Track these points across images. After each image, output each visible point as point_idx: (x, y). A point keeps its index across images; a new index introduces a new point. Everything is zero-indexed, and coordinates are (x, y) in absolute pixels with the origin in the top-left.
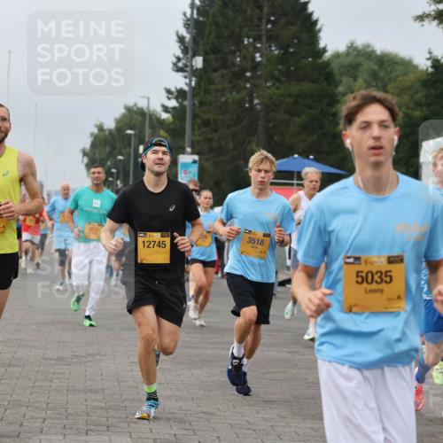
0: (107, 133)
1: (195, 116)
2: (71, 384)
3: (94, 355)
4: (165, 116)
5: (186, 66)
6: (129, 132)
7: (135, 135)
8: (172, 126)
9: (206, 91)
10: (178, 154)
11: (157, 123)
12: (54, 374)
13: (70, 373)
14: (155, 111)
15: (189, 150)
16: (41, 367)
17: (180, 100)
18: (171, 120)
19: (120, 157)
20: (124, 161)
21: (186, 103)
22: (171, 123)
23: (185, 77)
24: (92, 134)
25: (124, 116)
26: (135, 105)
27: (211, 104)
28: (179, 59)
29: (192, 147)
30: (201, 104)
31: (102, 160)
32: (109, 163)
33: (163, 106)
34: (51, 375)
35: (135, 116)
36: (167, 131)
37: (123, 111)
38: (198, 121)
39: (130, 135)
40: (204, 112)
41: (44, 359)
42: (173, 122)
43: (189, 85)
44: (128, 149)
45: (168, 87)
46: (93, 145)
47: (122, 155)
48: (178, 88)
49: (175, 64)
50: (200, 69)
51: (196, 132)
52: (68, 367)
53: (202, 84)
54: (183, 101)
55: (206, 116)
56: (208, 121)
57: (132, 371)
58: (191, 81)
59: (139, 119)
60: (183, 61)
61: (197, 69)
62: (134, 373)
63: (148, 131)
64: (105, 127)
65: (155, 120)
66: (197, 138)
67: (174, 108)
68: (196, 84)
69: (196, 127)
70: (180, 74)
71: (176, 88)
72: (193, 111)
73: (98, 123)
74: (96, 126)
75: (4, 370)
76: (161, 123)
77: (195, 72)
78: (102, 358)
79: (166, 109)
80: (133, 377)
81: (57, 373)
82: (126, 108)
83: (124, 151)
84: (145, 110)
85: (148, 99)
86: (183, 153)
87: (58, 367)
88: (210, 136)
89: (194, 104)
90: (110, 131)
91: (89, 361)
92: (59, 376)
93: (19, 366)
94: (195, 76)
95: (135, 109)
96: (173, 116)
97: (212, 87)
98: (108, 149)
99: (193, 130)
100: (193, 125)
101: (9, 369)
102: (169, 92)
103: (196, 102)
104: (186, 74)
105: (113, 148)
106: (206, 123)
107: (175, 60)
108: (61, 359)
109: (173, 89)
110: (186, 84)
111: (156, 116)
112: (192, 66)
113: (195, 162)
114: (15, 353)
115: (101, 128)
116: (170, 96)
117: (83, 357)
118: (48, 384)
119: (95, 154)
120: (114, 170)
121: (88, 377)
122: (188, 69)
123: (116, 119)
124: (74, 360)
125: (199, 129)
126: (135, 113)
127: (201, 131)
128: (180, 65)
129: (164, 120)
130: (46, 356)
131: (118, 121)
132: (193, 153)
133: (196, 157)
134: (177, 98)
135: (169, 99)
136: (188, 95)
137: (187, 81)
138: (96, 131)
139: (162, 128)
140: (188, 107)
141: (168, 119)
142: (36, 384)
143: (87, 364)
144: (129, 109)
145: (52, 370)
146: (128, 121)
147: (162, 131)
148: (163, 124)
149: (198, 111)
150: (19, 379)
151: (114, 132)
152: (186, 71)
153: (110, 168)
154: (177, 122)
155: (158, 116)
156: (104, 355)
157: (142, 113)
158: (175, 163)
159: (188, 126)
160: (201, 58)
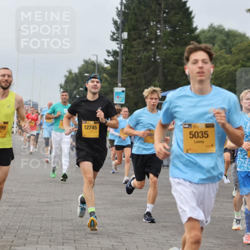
0: (74, 75)
1: (123, 66)
2: (54, 217)
3: (67, 200)
4: (106, 66)
5: (118, 37)
6: (86, 74)
8: (110, 71)
9: (130, 52)
10: (114, 87)
11: (102, 70)
14: (100, 63)
15: (120, 85)
16: (37, 207)
17: (115, 57)
18: (110, 68)
19: (81, 89)
20: (83, 91)
21: (118, 58)
22: (109, 70)
23: (118, 44)
24: (65, 76)
25: (83, 66)
26: (90, 59)
27: (132, 59)
28: (114, 34)
29: (122, 83)
30: (127, 59)
31: (71, 90)
32: (75, 92)
33: (105, 60)
34: (43, 212)
35: (90, 66)
36: (108, 74)
37: (83, 63)
38: (125, 68)
39: (87, 76)
40: (128, 63)
41: (38, 202)
42: (111, 69)
43: (120, 48)
46: (66, 82)
48: (114, 50)
49: (112, 37)
50: (126, 39)
51: (124, 75)
52: (52, 207)
53: (127, 48)
54: (116, 57)
55: (129, 66)
56: (131, 68)
58: (121, 46)
59: (92, 67)
60: (116, 35)
61: (124, 39)
64: (73, 72)
65: (101, 68)
66: (125, 78)
67: (111, 61)
68: (124, 48)
69: (124, 72)
70: (115, 42)
72: (122, 63)
73: (69, 70)
74: (67, 71)
75: (16, 209)
76: (104, 69)
77: (123, 41)
78: (71, 202)
79: (107, 62)
81: (46, 210)
82: (84, 61)
83: (83, 85)
84: (95, 62)
85: (97, 56)
86: (117, 87)
87: (46, 207)
88: (131, 77)
89: (123, 59)
90: (76, 74)
91: (64, 204)
92: (47, 212)
93: (24, 206)
94: (123, 43)
95: (89, 62)
97: (133, 49)
98: (74, 84)
99: (122, 73)
100: (122, 70)
101: (19, 208)
102: (108, 52)
103: (124, 58)
105: (77, 83)
106: (130, 70)
107: (112, 34)
108: (48, 202)
109: (111, 51)
110: (118, 48)
112: (122, 37)
113: (123, 91)
114: (23, 199)
115: (70, 73)
117: (61, 201)
118: (41, 216)
119: (67, 87)
120: (78, 96)
121: (63, 213)
122: (119, 39)
123: (79, 68)
124: (56, 203)
125: (125, 73)
126: (90, 64)
127: (127, 74)
128: (115, 37)
129: (106, 68)
130: (40, 201)
131: (80, 69)
132: (122, 87)
133: (124, 89)
134: (113, 56)
135: (109, 56)
136: (120, 54)
137: (119, 46)
138: (67, 74)
139: (104, 72)
140: (119, 60)
141: (108, 67)
142: (34, 216)
144: (86, 62)
145: (43, 209)
146: (86, 68)
147: (104, 75)
148: (105, 70)
149: (125, 62)
150: (24, 214)
151: (78, 74)
152: (118, 41)
153: (75, 95)
154: (113, 69)
155: (103, 65)
156: (72, 200)
157: (93, 64)
158: (112, 92)
159: (119, 71)
160: (127, 33)
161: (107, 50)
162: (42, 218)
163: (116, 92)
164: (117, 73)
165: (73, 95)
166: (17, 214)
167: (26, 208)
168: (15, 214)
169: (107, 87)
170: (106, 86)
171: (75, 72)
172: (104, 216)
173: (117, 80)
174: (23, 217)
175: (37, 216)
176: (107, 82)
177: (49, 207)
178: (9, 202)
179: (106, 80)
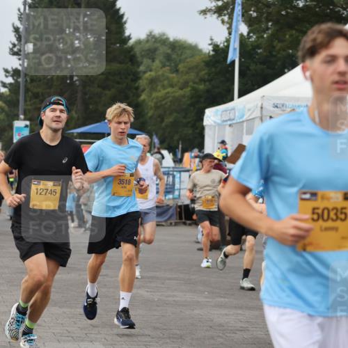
1: (27, 90)
4: (3, 90)
5: (20, 50)
8: (9, 98)
10: (14, 120)
15: (22, 117)
17: (15, 78)
18: (8, 93)
21: (20, 80)
22: (8, 96)
23: (19, 59)
27: (40, 81)
28: (14, 45)
29: (25, 114)
30: (32, 80)
33: (2, 83)
36: (5, 102)
38: (30, 93)
40: (34, 87)
42: (9, 96)
43: (22, 65)
45: (5, 68)
48: (14, 68)
49: (11, 49)
51: (28, 103)
54: (18, 78)
55: (35, 90)
56: (38, 93)
58: (24, 62)
60: (18, 47)
66: (29, 107)
67: (11, 84)
69: (28, 99)
71: (12, 68)
72: (25, 86)
79: (4, 85)
86: (18, 120)
88: (38, 106)
89: (26, 80)
96: (10, 90)
99: (25, 101)
100: (25, 97)
102: (6, 71)
103: (28, 79)
104: (20, 57)
106: (36, 96)
107: (11, 46)
109: (10, 69)
110: (20, 65)
112: (25, 51)
113: (26, 126)
116: (7, 74)
122: (22, 53)
125: (30, 101)
127: (32, 102)
128: (15, 49)
129: (3, 93)
132: (25, 119)
133: (28, 123)
134: (13, 76)
135: (7, 76)
136: (22, 74)
137: (21, 62)
140: (21, 83)
141: (6, 92)
147: (1, 103)
148: (1, 96)
149: (29, 86)
152: (20, 55)
154: (12, 95)
158: (11, 127)
159: (21, 98)
161: (4, 69)
163: (16, 127)
164: (18, 101)
169: (4, 120)
170: (2, 118)
173: (18, 111)
176: (4, 114)
179: (3, 110)
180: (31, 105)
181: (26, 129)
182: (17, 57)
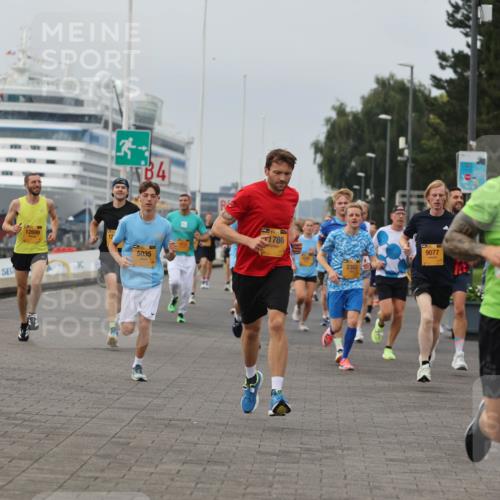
0: (350, 118)
1: (481, 93)
2: (300, 491)
4: (436, 93)
5: (467, 18)
6: (383, 116)
7: (391, 121)
8: (447, 108)
10: (458, 151)
11: (423, 102)
12: (274, 477)
13: (298, 475)
14: (421, 85)
15: (473, 144)
16: (256, 466)
17: (459, 70)
18: (446, 99)
19: (370, 155)
20: (375, 159)
21: (468, 74)
22: (445, 104)
23: (466, 35)
24: (328, 121)
25: (375, 93)
26: (392, 76)
28: (457, 8)
30: (491, 75)
31: (343, 158)
32: (353, 164)
33: (434, 78)
34: (270, 478)
35: (392, 93)
36: (440, 116)
37: (374, 86)
38: (487, 100)
39: (385, 121)
40: (495, 87)
42: (448, 103)
43: (472, 46)
44: (382, 142)
45: (441, 50)
46: (330, 136)
47: (373, 152)
48: (456, 51)
49: (451, 16)
50: (489, 23)
51: (484, 117)
52: (296, 465)
53: (492, 46)
54: (464, 70)
57: (390, 473)
58: (475, 41)
59: (398, 97)
60: (463, 11)
61: (484, 23)
62: (394, 476)
63: (411, 116)
64: (348, 110)
65: (421, 100)
66: (486, 126)
67: (450, 82)
68: (482, 45)
69: (484, 110)
70: (458, 31)
71: (453, 51)
72: (479, 85)
73: (337, 104)
74: (334, 108)
75: (201, 469)
76: (432, 103)
77: (481, 28)
78: (345, 452)
79: (437, 82)
80: (392, 482)
81: (280, 475)
82: (378, 81)
83: (376, 145)
84: (408, 85)
85: (412, 68)
86: (465, 149)
87: (282, 465)
89: (480, 75)
90: (355, 115)
91: (327, 458)
92: (282, 479)
93: (223, 463)
94: (480, 34)
95: (392, 82)
96: (447, 92)
99: (479, 113)
100: (478, 105)
101: (209, 468)
102: (442, 56)
103: (483, 72)
104: (468, 30)
105: (360, 140)
107: (451, 10)
108: (286, 453)
109: (449, 53)
110: (468, 46)
111: (423, 93)
112: (478, 19)
113: (481, 161)
114: (218, 443)
115: (341, 111)
116: (444, 63)
117: (318, 451)
118: (266, 490)
119: (332, 149)
120: (361, 174)
121: (324, 481)
122: (471, 23)
123: (363, 98)
124: (304, 456)
125: (488, 113)
126: (393, 88)
127: (491, 115)
128: (459, 16)
129: (435, 99)
130: (261, 449)
131: (366, 101)
132: (480, 149)
133: (484, 155)
134: (454, 67)
135: (443, 67)
136: (471, 62)
137: (469, 40)
138: (333, 115)
139: (430, 112)
140: (470, 79)
141: (441, 96)
142: (249, 490)
143: (324, 461)
144: (382, 83)
145: (272, 470)
146: (381, 101)
147: (432, 116)
148: (433, 105)
149: (485, 85)
150: (223, 483)
151: (360, 116)
152: (469, 27)
153: (355, 171)
154: (454, 102)
155: (427, 92)
156: (348, 449)
157: (402, 88)
158: (452, 163)
159: (471, 108)
160: (491, 6)
161: (437, 52)
162: (269, 493)
163: (462, 163)
164: (465, 114)
165: (349, 171)
166: (201, 482)
167: (226, 468)
168: (197, 483)
169: (438, 149)
170: (435, 146)
171: (354, 110)
172: (433, 492)
173: (467, 132)
174: (218, 491)
175: (256, 490)
176: (438, 137)
177: (287, 465)
178: (181, 452)
179: (436, 130)
180: (489, 122)
181: (480, 166)
182: (462, 30)
